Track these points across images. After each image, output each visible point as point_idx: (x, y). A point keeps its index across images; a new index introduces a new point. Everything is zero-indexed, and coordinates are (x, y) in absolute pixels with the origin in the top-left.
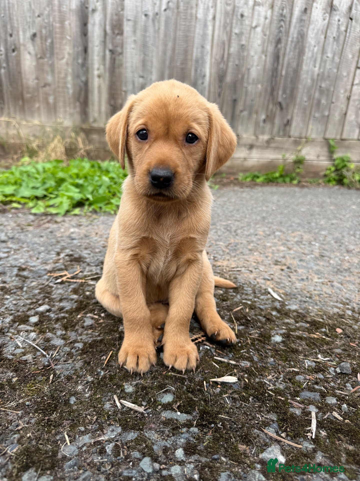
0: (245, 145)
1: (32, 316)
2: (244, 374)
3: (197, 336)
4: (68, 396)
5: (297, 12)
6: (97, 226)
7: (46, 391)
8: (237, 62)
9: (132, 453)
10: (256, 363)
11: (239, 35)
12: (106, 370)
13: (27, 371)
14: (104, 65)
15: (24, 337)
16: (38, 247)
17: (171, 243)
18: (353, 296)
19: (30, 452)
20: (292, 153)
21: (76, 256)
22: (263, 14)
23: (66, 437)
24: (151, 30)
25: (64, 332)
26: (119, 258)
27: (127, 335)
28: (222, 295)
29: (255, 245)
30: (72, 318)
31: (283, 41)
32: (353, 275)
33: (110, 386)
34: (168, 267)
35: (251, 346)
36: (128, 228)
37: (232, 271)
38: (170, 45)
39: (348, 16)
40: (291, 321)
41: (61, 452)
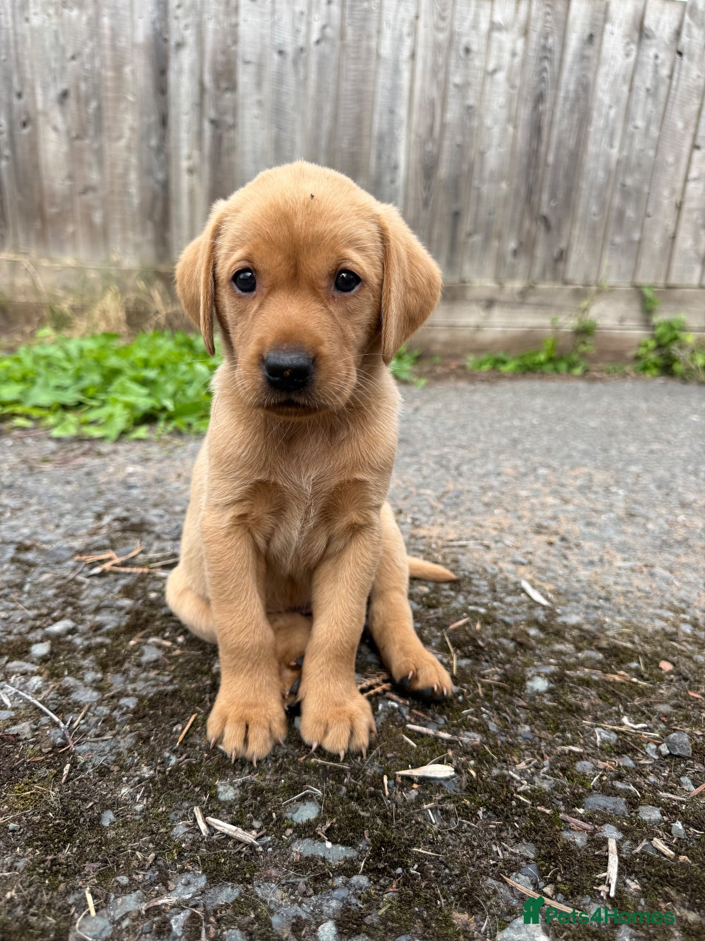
0: (477, 301)
1: (37, 642)
2: (468, 760)
3: (373, 681)
4: (97, 810)
5: (574, 41)
6: (182, 460)
7: (52, 799)
8: (459, 139)
9: (225, 933)
10: (494, 735)
11: (463, 88)
12: (182, 755)
13: (17, 756)
14: (201, 148)
15: (17, 686)
16: (60, 503)
17: (315, 494)
18: (694, 595)
19: (10, 933)
20: (570, 316)
21: (135, 520)
22: (508, 46)
23: (89, 897)
24: (291, 80)
25: (99, 676)
26: (208, 523)
27: (227, 681)
28: (426, 595)
29: (497, 494)
30: (117, 646)
31: (549, 99)
32: (694, 552)
33: (188, 788)
34: (309, 540)
35: (483, 700)
36: (225, 463)
37: (448, 547)
38: (328, 109)
39: (674, 48)
40: (568, 647)
41: (75, 931)
